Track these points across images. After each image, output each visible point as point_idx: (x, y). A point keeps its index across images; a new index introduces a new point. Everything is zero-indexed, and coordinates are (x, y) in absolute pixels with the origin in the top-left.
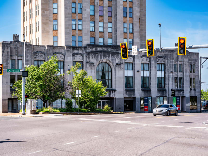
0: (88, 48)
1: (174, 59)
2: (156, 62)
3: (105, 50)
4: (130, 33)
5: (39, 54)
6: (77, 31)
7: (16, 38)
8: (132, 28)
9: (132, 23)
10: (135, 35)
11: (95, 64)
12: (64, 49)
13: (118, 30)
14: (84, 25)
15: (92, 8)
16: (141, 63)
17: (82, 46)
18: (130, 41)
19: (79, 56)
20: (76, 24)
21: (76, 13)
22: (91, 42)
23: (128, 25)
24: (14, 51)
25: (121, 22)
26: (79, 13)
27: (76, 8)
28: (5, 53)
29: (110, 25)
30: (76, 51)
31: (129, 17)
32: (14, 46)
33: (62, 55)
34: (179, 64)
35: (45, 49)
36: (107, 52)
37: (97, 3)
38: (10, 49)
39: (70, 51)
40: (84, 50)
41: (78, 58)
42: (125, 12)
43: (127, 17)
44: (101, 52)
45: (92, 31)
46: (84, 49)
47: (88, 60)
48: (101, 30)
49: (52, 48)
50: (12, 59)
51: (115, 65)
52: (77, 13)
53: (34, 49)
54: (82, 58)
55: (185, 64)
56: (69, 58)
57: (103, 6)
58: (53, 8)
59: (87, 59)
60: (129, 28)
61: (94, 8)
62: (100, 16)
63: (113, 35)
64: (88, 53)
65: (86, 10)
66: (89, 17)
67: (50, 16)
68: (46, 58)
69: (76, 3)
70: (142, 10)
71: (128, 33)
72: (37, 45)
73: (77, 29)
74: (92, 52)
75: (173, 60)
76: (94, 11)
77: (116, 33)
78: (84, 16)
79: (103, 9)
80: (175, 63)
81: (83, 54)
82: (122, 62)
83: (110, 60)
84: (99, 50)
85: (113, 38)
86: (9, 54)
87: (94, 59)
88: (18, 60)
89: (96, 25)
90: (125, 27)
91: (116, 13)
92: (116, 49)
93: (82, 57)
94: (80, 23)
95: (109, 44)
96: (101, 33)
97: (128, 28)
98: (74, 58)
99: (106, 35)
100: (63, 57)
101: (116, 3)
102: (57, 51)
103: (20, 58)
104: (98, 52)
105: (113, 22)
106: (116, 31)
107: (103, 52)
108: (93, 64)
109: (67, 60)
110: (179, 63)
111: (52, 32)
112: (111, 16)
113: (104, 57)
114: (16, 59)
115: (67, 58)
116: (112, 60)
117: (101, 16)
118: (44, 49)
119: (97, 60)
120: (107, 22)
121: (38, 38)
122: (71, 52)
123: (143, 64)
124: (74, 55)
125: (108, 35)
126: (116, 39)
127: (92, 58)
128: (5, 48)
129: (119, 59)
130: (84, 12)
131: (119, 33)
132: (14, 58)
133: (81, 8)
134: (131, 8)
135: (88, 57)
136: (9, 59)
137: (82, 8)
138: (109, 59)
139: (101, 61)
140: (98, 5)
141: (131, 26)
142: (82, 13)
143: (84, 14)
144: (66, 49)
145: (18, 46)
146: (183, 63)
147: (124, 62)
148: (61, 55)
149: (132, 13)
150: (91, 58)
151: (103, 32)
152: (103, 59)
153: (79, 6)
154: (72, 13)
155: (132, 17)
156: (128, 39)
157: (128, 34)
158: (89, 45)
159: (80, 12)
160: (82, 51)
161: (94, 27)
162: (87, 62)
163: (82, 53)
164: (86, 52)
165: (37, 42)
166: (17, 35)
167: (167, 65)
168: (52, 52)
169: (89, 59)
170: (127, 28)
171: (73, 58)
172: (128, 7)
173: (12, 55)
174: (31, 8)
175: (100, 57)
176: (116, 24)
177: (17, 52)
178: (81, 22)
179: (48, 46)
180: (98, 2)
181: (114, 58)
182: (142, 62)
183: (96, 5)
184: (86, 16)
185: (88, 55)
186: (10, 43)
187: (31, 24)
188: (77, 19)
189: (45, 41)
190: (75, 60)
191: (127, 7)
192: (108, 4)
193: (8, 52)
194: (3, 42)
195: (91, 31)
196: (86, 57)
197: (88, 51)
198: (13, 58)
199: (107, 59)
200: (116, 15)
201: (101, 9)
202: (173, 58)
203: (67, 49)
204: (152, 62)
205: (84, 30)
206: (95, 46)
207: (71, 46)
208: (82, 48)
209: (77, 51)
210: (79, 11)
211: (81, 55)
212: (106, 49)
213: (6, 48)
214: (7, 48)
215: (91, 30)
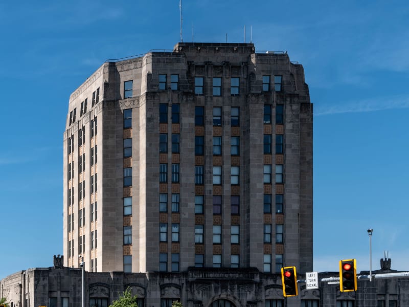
0: (190, 274)
1: (378, 292)
2: (335, 296)
3: (225, 278)
4: (277, 243)
5: (99, 288)
6: (170, 245)
7: (59, 260)
8: (282, 234)
9: (283, 224)
10: (289, 245)
11: (204, 304)
12: (145, 276)
13: (251, 238)
14: (182, 233)
15: (199, 200)
16: (302, 300)
17: (179, 271)
18: (277, 259)
19: (173, 288)
20: (167, 233)
21: (167, 212)
22: (196, 264)
23: (274, 229)
24: (55, 282)
25: (257, 223)
26: (173, 212)
27: (167, 203)
28: (40, 288)
29: (235, 230)
30: (166, 281)
31: (277, 213)
32: (55, 275)
33: (141, 289)
34: (390, 301)
35: (109, 279)
36: (228, 280)
37: (209, 192)
38: (49, 280)
39: (157, 279)
40: (182, 278)
41: (171, 293)
42: (267, 204)
43: (271, 213)
44: (216, 281)
45: (199, 243)
46: (183, 275)
47: (190, 297)
48: (217, 239)
49: (122, 276)
50: (51, 298)
51: (245, 304)
52: (170, 212)
53: (89, 279)
54: (178, 293)
55: (404, 301)
56: (153, 293)
57: (221, 196)
58: (124, 207)
59: (189, 293)
60: (277, 234)
61: (204, 201)
62: (214, 214)
63: (242, 248)
64: (190, 284)
65: (187, 205)
66: (194, 217)
67: (118, 219)
68: (112, 294)
69: (167, 194)
70: (305, 197)
71: (274, 242)
72: (94, 271)
73: (170, 241)
74: (198, 281)
75: (375, 292)
76: (203, 205)
77: (248, 245)
78: (183, 216)
79: (222, 201)
80: (379, 299)
81: (181, 285)
82: (259, 298)
83: (236, 295)
84: (213, 277)
85: (242, 254)
86: (47, 289)
87: (202, 293)
88: (62, 298)
89: (207, 230)
90: (267, 232)
91: (249, 206)
92: (247, 275)
93: (178, 290)
94: (175, 229)
95: (233, 266)
96: (216, 246)
97: (274, 233)
98: (163, 293)
99: (227, 249)
100: (143, 291)
101: (249, 188)
102: (131, 280)
103: (65, 295)
104: (211, 280)
105: (242, 225)
106: (248, 240)
107: (221, 280)
108: (200, 302)
109: (150, 296)
110: (389, 298)
111: (122, 248)
112: (237, 212)
113: (223, 291)
114: (59, 297)
115: (150, 293)
116: (239, 294)
117: (217, 214)
118: (107, 278)
119: (209, 295)
120: (230, 224)
121: (96, 259)
122: (158, 283)
123: (306, 301)
124: (163, 287)
125: (232, 250)
126: (248, 256)
127: (199, 293)
128: (39, 278)
129: (253, 292)
130: (182, 209)
131: (253, 245)
132: (54, 295)
133: (178, 201)
134: (281, 195)
135: (191, 290)
136: (47, 296)
137: (179, 203)
138: (232, 294)
139: (216, 298)
140: (212, 195)
141: (280, 230)
142: (178, 212)
143: (183, 213)
144: (148, 278)
145: (62, 275)
146: (399, 299)
147: (263, 298)
148: (138, 288)
149: (281, 205)
150: (196, 292)
151: (221, 244)
152: (220, 293)
153: (174, 199)
154: (160, 212)
155: (282, 213)
156: (273, 254)
157: (274, 247)
158: (191, 269)
159: (175, 211)
160: (179, 280)
161: (203, 235)
162: (189, 301)
163: (178, 283)
164: (187, 282)
165: (93, 267)
166: (60, 257)
167: (359, 303)
168: (122, 283)
169: (193, 293)
170: (271, 234)
171: (161, 293)
172: (274, 193)
173: (52, 290)
174: (81, 208)
175: (215, 290)
176: (248, 228)
177: (61, 285)
178: (178, 228)
179: (114, 273)
180: (212, 189)
181: (243, 292)
182: (304, 298)
183: (207, 194)
184: (187, 216)
185: (191, 287)
186: (48, 269)
187: (81, 235)
188: (170, 222)
189: (108, 264)
190: (165, 296)
191: (271, 195)
192: (232, 191)
193: (44, 286)
194: (36, 268)
195: (196, 244)
196: (187, 290)
197: (190, 279)
198: (52, 296)
199: (229, 293)
200: (248, 211)
201: (218, 201)
202: (375, 289)
203: (149, 276)
204: (326, 297)
205: (183, 241)
206: (205, 269)
207: (159, 270)
208: (179, 274)
209: (169, 280)
210: (173, 208)
211: (177, 288)
212: (226, 276)
213: (41, 278)
214: (44, 279)
215: (197, 241)
